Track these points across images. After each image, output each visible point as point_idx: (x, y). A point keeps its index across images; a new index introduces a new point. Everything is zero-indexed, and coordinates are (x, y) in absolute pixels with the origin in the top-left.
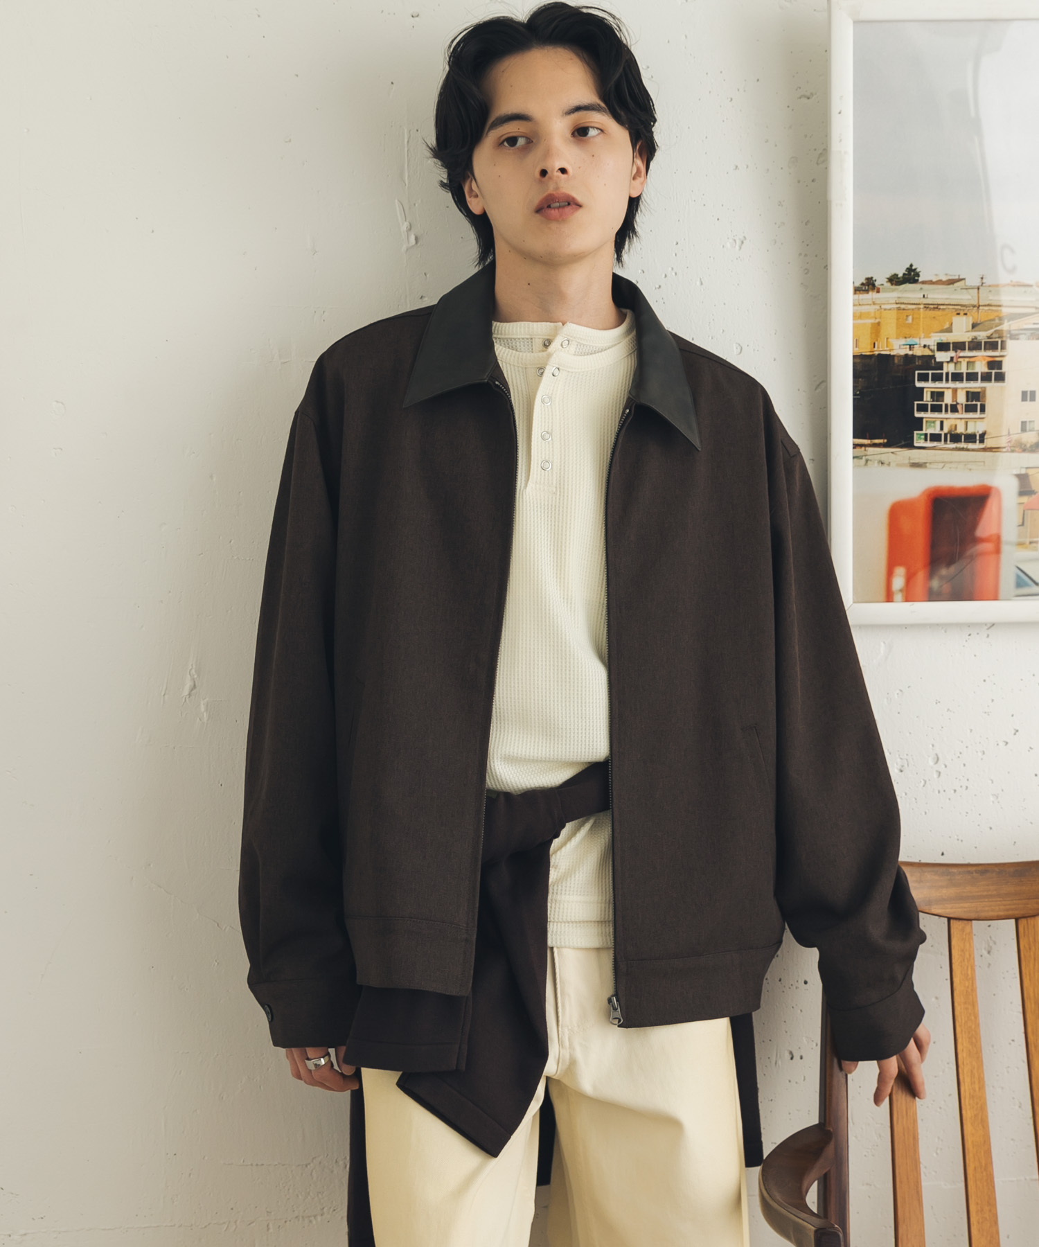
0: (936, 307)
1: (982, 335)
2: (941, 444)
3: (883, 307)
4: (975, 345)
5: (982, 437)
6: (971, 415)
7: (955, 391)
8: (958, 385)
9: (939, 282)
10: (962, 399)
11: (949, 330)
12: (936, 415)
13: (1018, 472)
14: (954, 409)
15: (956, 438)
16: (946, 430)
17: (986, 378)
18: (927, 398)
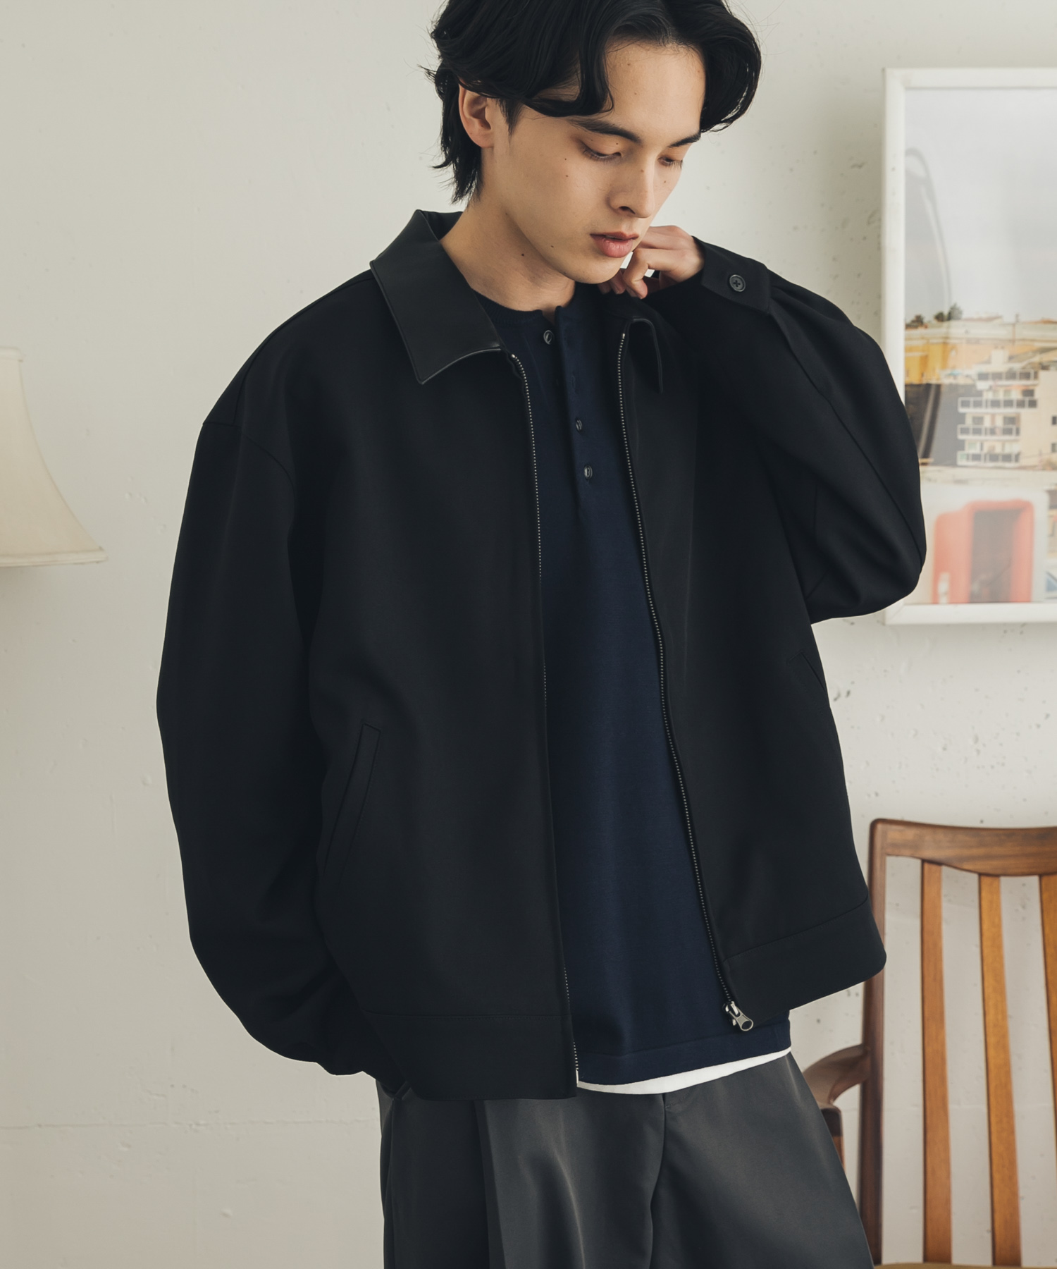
0: (977, 341)
1: (1017, 366)
2: (981, 463)
3: (931, 341)
4: (1011, 375)
5: (1017, 457)
6: (1007, 437)
7: (993, 416)
8: (996, 410)
9: (980, 320)
10: (999, 423)
11: (988, 362)
12: (977, 437)
13: (1048, 487)
14: (993, 432)
15: (993, 457)
16: (986, 450)
17: (1021, 404)
18: (969, 422)
